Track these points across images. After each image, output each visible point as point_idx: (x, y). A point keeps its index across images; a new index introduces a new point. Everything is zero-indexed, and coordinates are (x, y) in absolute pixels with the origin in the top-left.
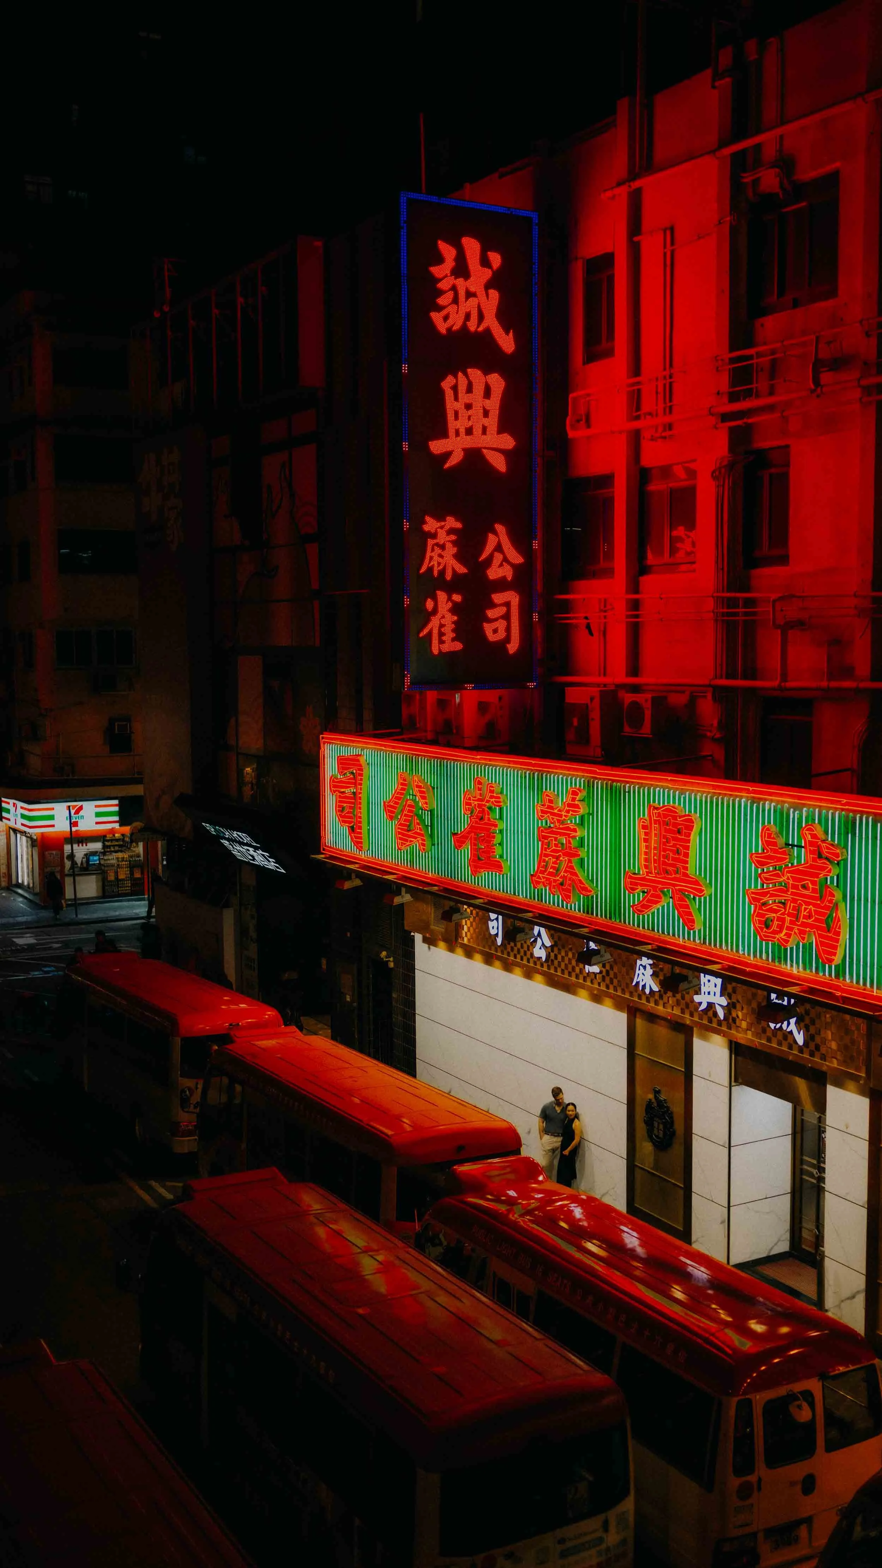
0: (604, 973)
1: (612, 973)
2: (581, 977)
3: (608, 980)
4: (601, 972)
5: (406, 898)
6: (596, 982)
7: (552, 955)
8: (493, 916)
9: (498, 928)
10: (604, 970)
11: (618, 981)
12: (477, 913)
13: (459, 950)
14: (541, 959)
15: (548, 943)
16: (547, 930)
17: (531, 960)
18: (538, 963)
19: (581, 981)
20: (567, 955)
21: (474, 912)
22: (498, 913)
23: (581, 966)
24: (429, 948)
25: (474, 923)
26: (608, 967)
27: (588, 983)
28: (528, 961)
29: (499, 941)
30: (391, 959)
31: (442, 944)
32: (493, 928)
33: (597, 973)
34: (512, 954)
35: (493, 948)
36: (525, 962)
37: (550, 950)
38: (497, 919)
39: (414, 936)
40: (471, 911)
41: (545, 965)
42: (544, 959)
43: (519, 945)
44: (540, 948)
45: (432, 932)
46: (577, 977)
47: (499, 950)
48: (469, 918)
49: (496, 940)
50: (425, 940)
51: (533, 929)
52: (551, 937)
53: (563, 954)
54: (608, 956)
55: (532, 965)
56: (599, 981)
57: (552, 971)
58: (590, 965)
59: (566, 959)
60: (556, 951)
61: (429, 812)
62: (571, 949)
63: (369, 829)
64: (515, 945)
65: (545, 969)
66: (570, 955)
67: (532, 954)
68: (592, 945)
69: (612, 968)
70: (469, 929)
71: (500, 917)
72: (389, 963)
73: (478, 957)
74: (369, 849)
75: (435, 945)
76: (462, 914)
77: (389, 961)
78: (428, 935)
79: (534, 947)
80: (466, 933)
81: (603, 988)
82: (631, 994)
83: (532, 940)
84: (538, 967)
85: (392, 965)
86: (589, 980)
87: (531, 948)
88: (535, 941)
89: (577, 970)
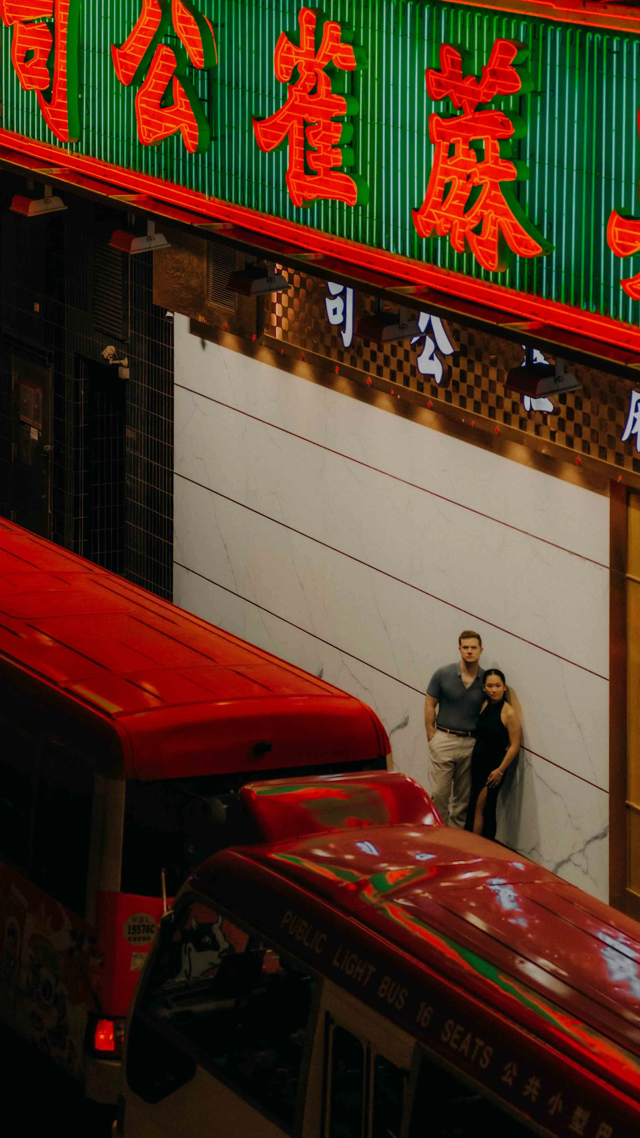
0: (563, 415)
1: (578, 416)
2: (515, 418)
3: (570, 426)
4: (556, 412)
5: (159, 241)
6: (545, 430)
7: (456, 371)
8: (335, 288)
9: (344, 313)
10: (563, 408)
11: (593, 431)
12: (303, 282)
13: (265, 353)
14: (432, 379)
15: (447, 348)
16: (445, 321)
17: (413, 381)
18: (427, 386)
19: (515, 427)
20: (486, 373)
21: (296, 278)
22: (346, 283)
23: (515, 396)
24: (204, 345)
25: (296, 301)
26: (571, 401)
27: (530, 433)
28: (407, 382)
29: (347, 338)
30: (125, 362)
31: (229, 338)
32: (335, 311)
33: (548, 413)
34: (373, 366)
35: (334, 352)
36: (399, 383)
37: (450, 362)
38: (343, 295)
39: (171, 318)
40: (291, 276)
41: (441, 391)
42: (438, 379)
43: (387, 348)
44: (431, 358)
45: (209, 313)
46: (507, 418)
47: (347, 356)
48: (285, 289)
49: (341, 337)
50: (195, 328)
51: (417, 319)
52: (453, 336)
53: (478, 371)
54: (570, 380)
55: (413, 388)
56: (552, 429)
57: (455, 404)
58: (534, 396)
59: (485, 382)
60: (463, 362)
61: (206, 73)
62: (494, 363)
63: (82, 99)
64: (381, 349)
65: (441, 399)
66: (493, 374)
67: (414, 369)
68: (538, 356)
69: (579, 404)
70: (285, 310)
71: (350, 292)
72: (120, 368)
73: (303, 367)
74: (81, 139)
75: (217, 339)
76: (270, 280)
77: (121, 365)
78: (201, 319)
79: (419, 355)
80: (279, 319)
81: (560, 442)
82: (619, 459)
83: (415, 339)
84: (427, 394)
85: (125, 373)
86: (530, 425)
87: (412, 355)
88: (421, 343)
89: (507, 404)
